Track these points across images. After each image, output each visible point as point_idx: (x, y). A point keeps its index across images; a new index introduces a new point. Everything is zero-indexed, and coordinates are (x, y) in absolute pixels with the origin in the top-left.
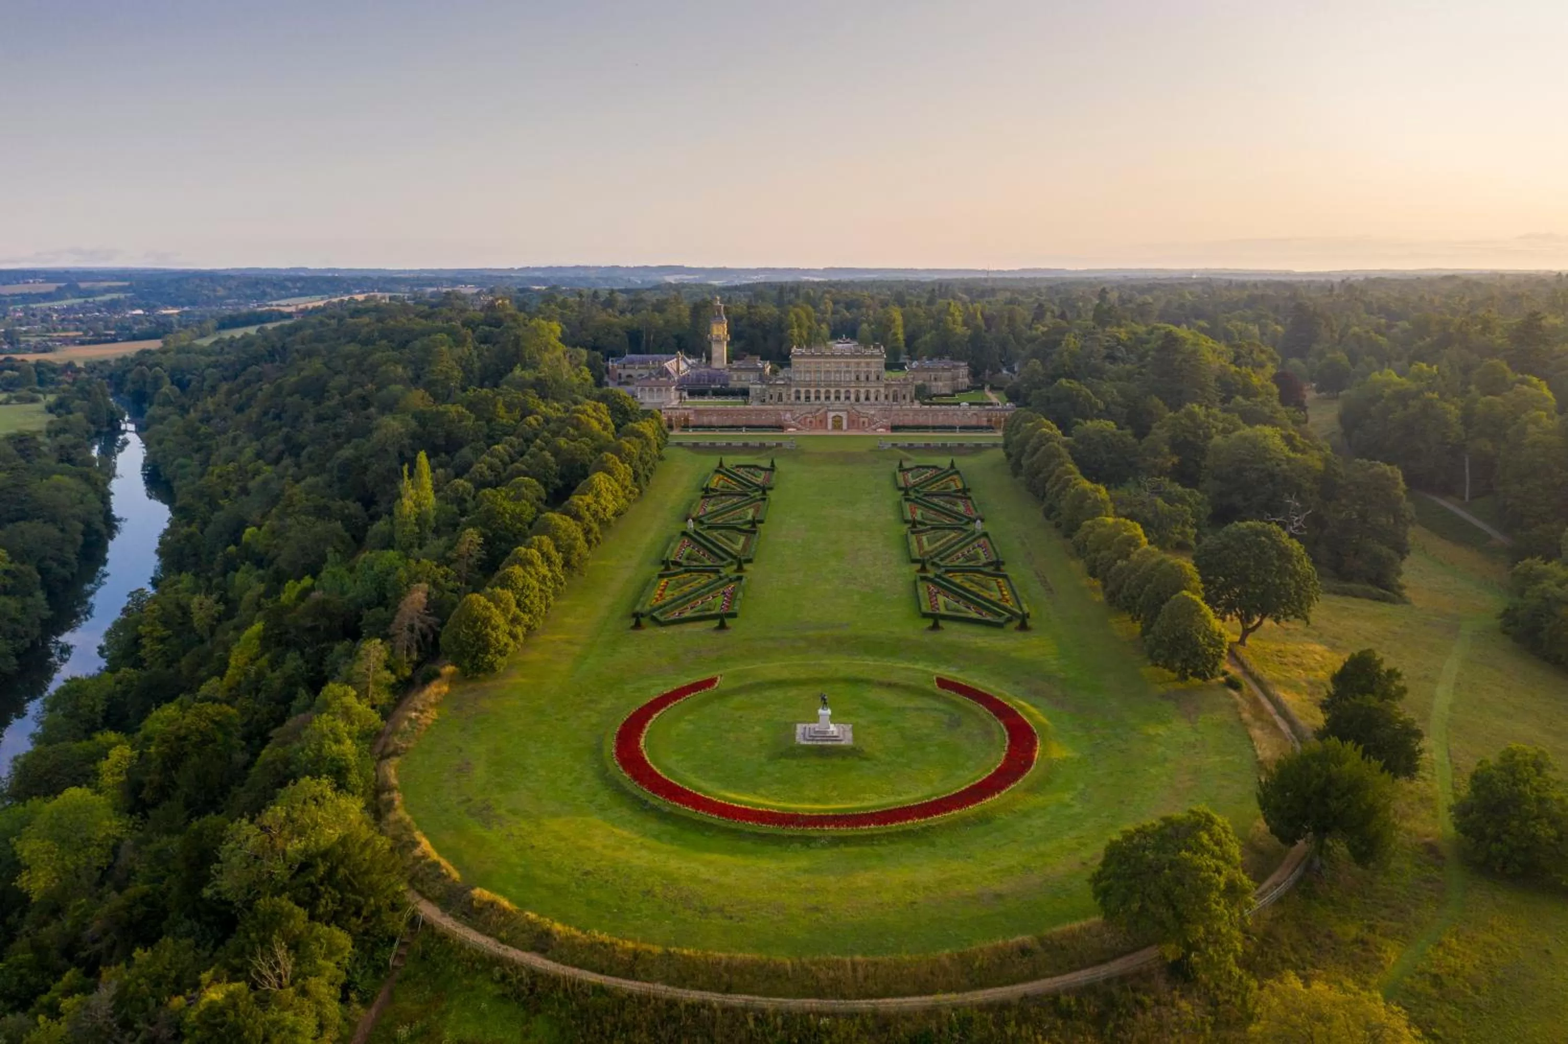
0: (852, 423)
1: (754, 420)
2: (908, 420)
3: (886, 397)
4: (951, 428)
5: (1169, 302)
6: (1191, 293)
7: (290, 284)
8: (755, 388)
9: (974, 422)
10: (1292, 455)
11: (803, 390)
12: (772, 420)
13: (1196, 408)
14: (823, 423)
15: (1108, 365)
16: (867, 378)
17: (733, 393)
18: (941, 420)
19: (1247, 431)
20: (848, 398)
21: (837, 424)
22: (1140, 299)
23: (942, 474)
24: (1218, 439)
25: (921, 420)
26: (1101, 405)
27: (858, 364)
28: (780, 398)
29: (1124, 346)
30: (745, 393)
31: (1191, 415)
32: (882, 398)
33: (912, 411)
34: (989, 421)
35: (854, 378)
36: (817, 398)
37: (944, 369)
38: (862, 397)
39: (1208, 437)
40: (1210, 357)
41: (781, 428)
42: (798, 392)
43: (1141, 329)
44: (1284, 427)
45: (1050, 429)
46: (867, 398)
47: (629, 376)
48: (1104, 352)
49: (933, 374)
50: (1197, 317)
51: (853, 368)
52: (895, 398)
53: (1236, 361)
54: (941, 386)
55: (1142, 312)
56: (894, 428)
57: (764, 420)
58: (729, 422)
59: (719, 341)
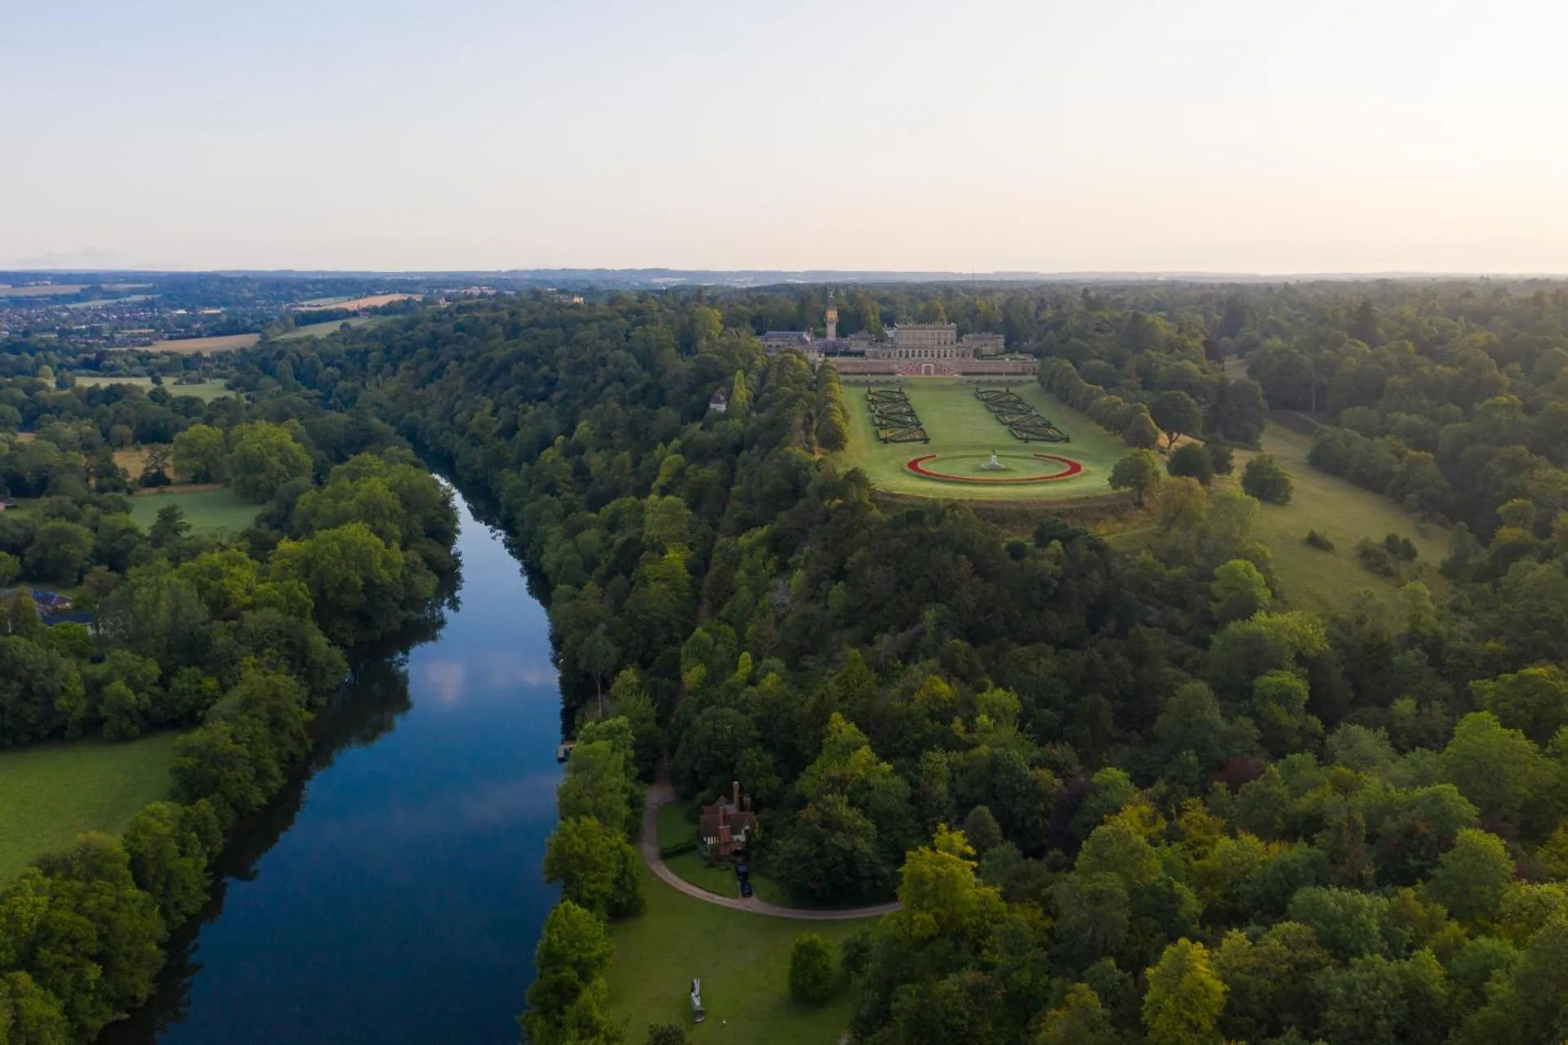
0: (937, 371)
1: (874, 369)
2: (972, 369)
3: (957, 355)
4: (1001, 374)
5: (1137, 299)
6: (1156, 294)
7: (310, 287)
8: (869, 350)
9: (1013, 370)
10: (1203, 376)
11: (904, 350)
12: (885, 369)
13: (1151, 352)
14: (918, 371)
15: (1098, 333)
16: (945, 343)
17: (856, 354)
18: (993, 369)
19: (1179, 363)
20: (933, 356)
21: (928, 372)
22: (1114, 297)
23: (1003, 395)
24: (1163, 368)
25: (980, 369)
26: (1096, 354)
27: (939, 334)
28: (889, 356)
29: (1108, 323)
30: (861, 354)
31: (1148, 356)
32: (955, 356)
33: (975, 364)
34: (1023, 369)
35: (936, 342)
36: (913, 356)
37: (990, 339)
38: (942, 354)
39: (1158, 367)
40: (1162, 329)
41: (892, 374)
42: (901, 352)
43: (1118, 314)
44: (1201, 364)
45: (1067, 364)
46: (945, 356)
47: (770, 346)
48: (1095, 326)
49: (983, 342)
50: (1159, 310)
51: (936, 336)
52: (963, 356)
53: (1180, 332)
54: (989, 350)
55: (1118, 304)
56: (964, 374)
57: (880, 369)
58: (859, 370)
59: (832, 322)
